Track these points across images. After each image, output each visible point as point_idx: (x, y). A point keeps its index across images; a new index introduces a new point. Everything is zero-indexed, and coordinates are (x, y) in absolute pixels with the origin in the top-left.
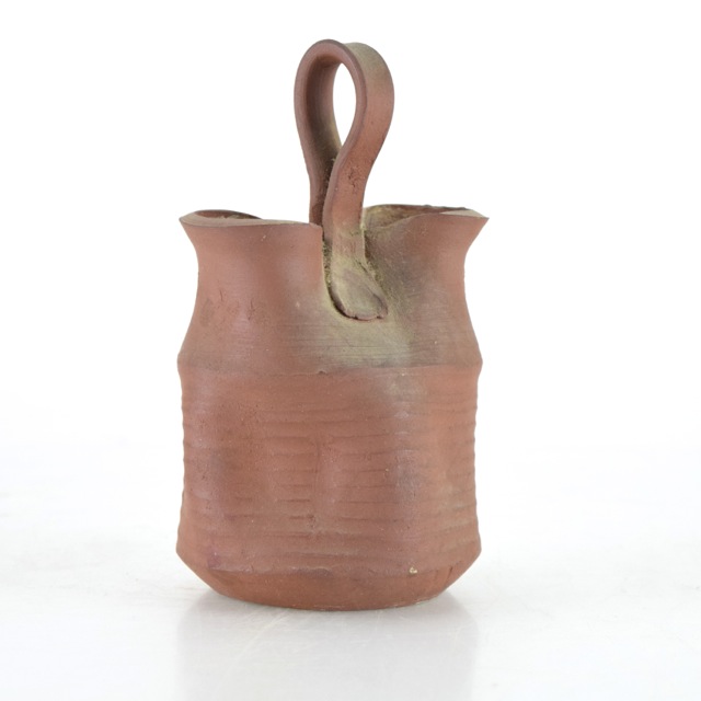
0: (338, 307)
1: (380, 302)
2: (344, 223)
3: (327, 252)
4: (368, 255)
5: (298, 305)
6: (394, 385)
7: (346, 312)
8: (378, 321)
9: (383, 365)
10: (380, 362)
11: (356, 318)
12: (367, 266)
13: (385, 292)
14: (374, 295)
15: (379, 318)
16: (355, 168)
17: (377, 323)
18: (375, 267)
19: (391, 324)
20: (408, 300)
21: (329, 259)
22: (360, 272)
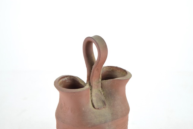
0: (94, 106)
1: (104, 103)
2: (96, 80)
3: (91, 90)
4: (102, 87)
5: (83, 109)
6: (107, 127)
7: (96, 108)
8: (104, 108)
9: (105, 123)
10: (104, 122)
11: (98, 109)
12: (101, 91)
13: (106, 99)
14: (103, 101)
15: (104, 107)
16: (98, 68)
17: (104, 109)
18: (103, 91)
19: (107, 109)
20: (111, 101)
21: (92, 91)
22: (99, 93)
